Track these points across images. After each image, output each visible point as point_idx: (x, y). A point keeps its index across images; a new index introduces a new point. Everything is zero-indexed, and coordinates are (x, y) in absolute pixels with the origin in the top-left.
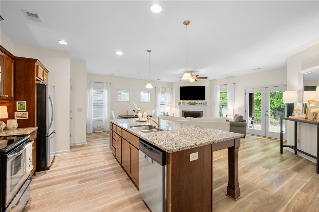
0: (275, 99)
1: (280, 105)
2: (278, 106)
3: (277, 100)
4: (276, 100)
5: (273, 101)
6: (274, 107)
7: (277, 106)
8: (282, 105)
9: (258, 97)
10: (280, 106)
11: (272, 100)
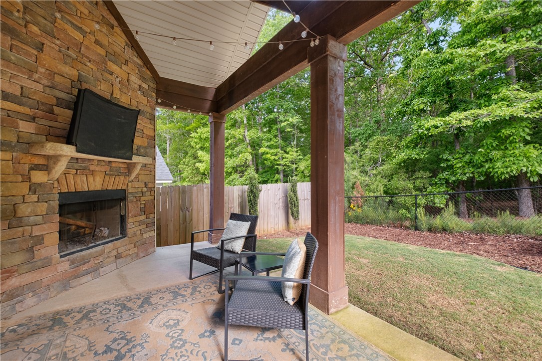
0: (457, 156)
1: (472, 173)
2: (467, 175)
3: (463, 156)
4: (460, 158)
5: (449, 161)
6: (454, 179)
7: (465, 174)
8: (480, 170)
9: (409, 152)
10: (471, 175)
11: (450, 158)
